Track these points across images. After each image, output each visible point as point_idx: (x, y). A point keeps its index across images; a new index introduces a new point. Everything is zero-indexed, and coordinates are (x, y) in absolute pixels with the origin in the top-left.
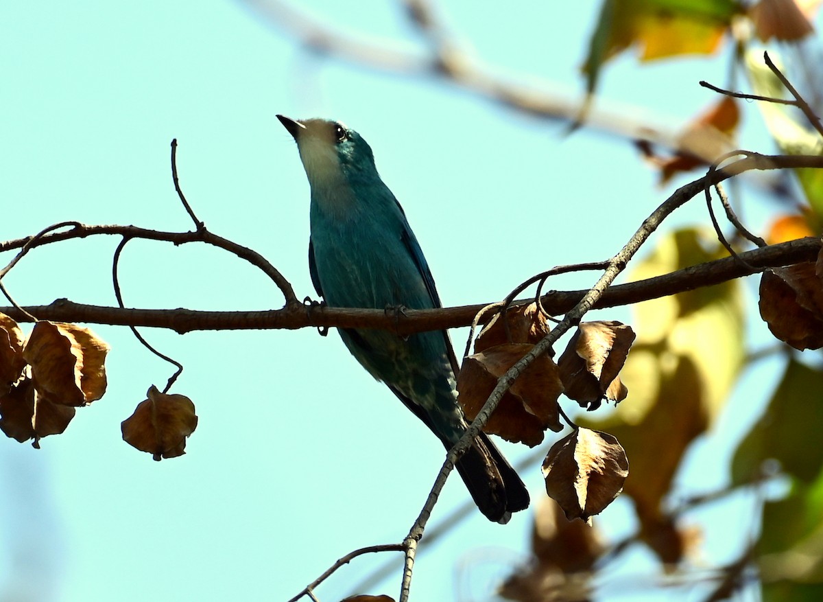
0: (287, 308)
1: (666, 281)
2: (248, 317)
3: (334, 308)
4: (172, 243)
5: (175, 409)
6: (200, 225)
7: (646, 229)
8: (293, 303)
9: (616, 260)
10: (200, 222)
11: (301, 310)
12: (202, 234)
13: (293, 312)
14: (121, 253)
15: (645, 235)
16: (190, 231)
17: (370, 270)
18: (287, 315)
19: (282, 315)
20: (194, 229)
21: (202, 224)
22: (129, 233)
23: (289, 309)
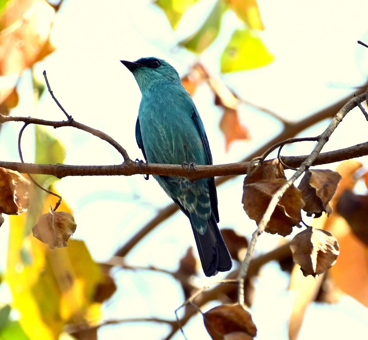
0: (125, 163)
1: (347, 152)
2: (101, 169)
3: (153, 164)
4: (53, 127)
5: (63, 220)
6: (70, 118)
7: (338, 120)
8: (129, 161)
9: (324, 136)
10: (70, 116)
11: (134, 165)
12: (71, 122)
13: (129, 166)
14: (23, 132)
15: (337, 123)
16: (63, 121)
17: (172, 132)
18: (126, 167)
19: (122, 167)
20: (66, 119)
21: (71, 117)
22: (28, 121)
23: (126, 164)
